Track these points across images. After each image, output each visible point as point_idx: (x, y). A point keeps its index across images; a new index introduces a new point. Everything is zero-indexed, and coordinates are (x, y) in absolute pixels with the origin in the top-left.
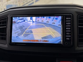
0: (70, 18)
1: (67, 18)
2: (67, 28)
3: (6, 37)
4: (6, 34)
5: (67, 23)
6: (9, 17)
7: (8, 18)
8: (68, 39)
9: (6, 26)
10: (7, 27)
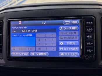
0: (92, 22)
1: (87, 23)
2: (88, 37)
3: (2, 50)
4: (3, 45)
5: (87, 30)
6: (4, 20)
7: (3, 22)
8: (89, 51)
9: (1, 34)
10: (3, 35)
